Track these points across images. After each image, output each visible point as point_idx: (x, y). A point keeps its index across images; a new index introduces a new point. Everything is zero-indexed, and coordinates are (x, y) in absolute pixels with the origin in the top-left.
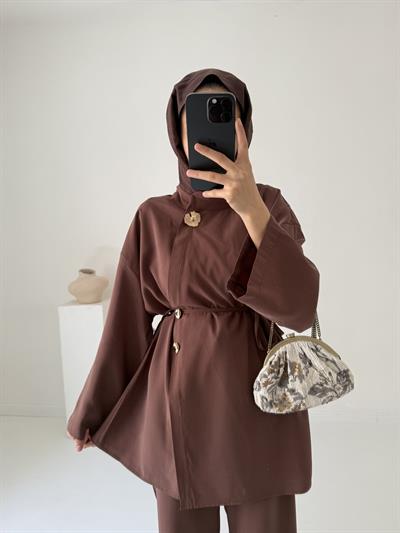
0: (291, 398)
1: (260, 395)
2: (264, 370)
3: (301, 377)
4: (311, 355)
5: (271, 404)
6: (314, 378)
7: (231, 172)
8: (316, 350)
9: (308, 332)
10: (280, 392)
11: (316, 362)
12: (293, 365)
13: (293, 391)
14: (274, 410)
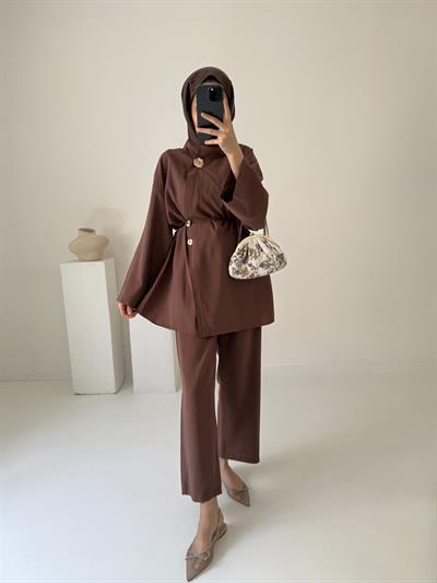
0: (249, 269)
1: (232, 267)
2: (235, 254)
3: (256, 257)
4: (262, 245)
5: (238, 272)
6: (264, 258)
7: (221, 129)
8: (265, 242)
9: (261, 231)
10: (243, 266)
11: (265, 249)
12: (252, 251)
13: (250, 265)
14: (239, 277)
